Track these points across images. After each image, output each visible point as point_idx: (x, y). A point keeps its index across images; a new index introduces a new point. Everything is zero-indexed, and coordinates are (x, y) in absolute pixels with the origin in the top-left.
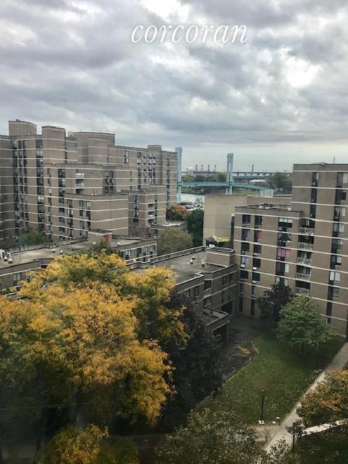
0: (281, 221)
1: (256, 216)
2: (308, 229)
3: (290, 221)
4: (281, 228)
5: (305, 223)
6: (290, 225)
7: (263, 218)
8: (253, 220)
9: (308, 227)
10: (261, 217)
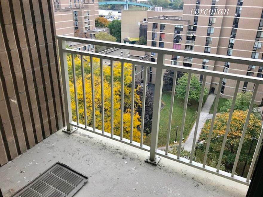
0: (177, 27)
1: (161, 24)
2: (192, 31)
3: (182, 27)
4: (176, 32)
5: (190, 28)
6: (182, 29)
7: (165, 25)
8: (159, 27)
9: (192, 30)
10: (164, 25)
